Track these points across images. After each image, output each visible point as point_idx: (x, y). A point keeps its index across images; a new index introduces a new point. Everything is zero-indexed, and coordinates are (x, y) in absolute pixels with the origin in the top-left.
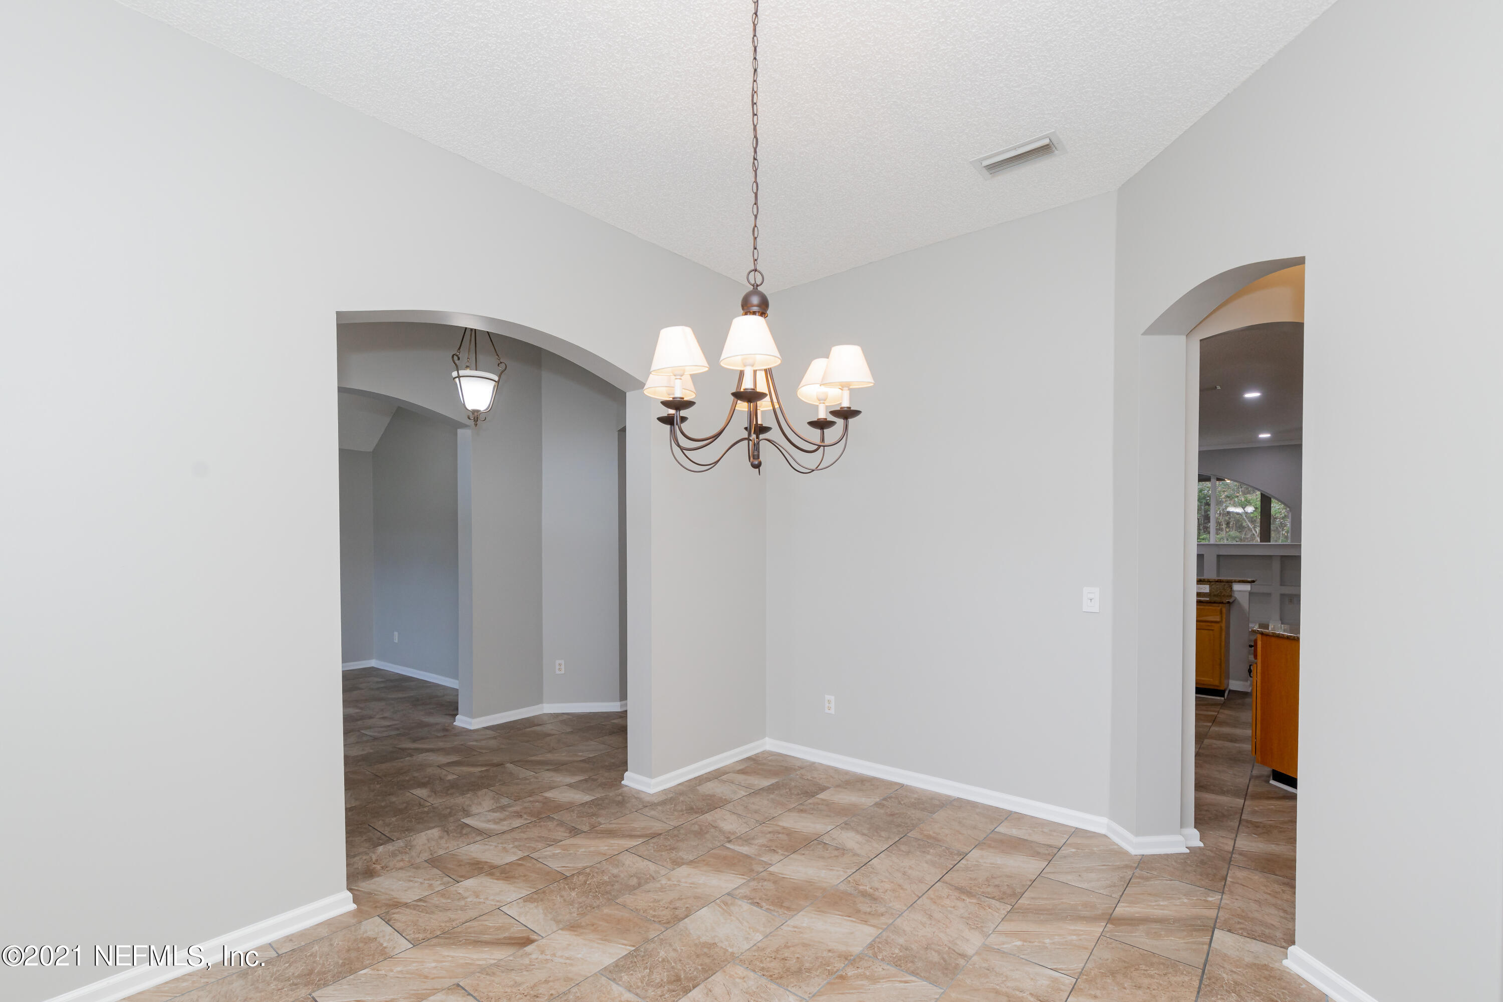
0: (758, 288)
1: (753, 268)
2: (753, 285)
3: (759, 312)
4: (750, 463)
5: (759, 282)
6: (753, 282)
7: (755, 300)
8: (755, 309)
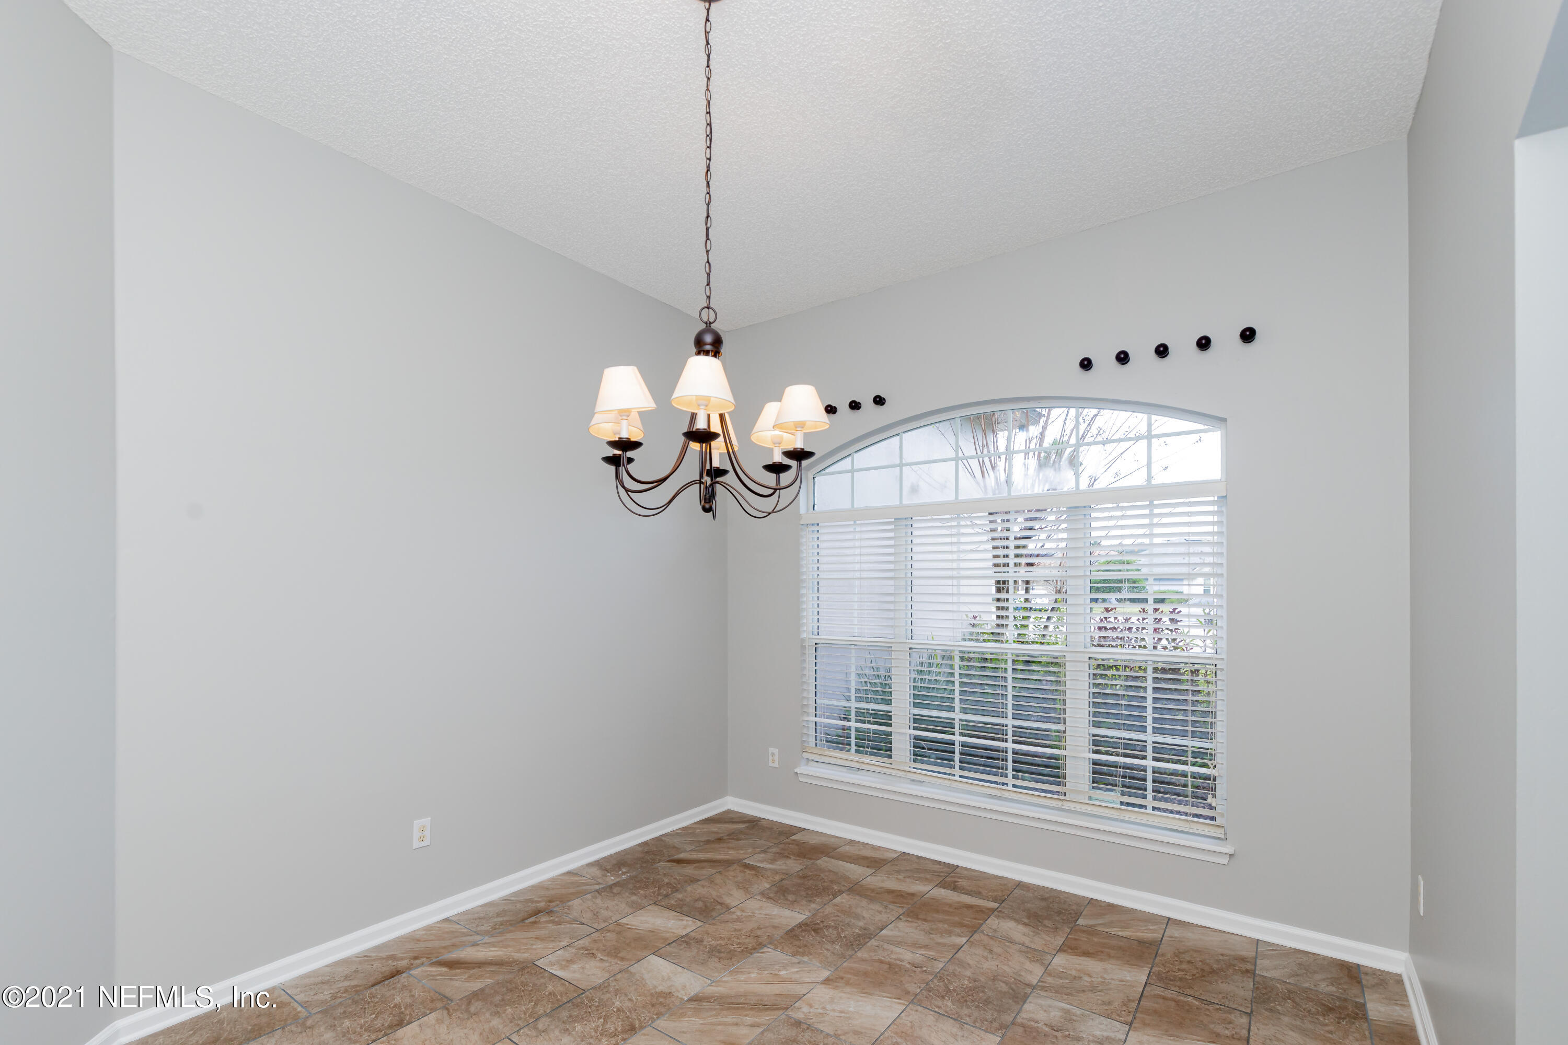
0: (712, 325)
1: (706, 305)
2: (706, 323)
3: (712, 351)
4: (701, 507)
5: (712, 320)
6: (705, 319)
7: (708, 338)
8: (708, 347)
